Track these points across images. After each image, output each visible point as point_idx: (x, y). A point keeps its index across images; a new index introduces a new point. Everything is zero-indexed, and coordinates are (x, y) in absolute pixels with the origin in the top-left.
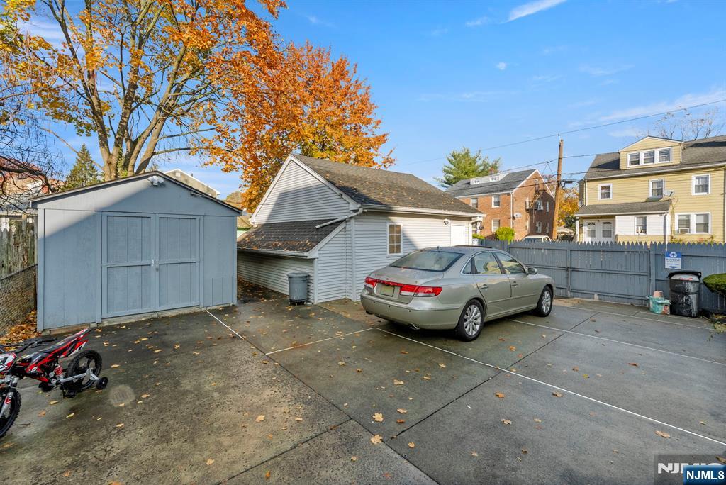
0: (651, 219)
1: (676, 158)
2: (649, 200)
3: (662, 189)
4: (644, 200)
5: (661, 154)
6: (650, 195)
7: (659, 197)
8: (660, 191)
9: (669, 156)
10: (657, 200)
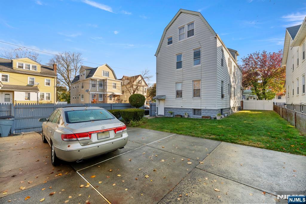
0: (32, 94)
1: (39, 70)
2: (28, 86)
3: (34, 82)
4: (26, 85)
5: (33, 67)
6: (29, 84)
7: (32, 85)
8: (33, 82)
9: (36, 69)
10: (32, 86)
